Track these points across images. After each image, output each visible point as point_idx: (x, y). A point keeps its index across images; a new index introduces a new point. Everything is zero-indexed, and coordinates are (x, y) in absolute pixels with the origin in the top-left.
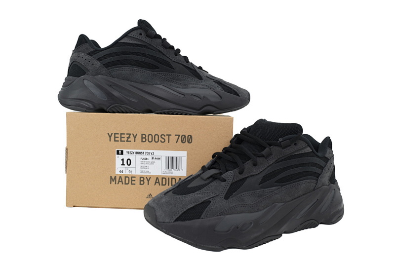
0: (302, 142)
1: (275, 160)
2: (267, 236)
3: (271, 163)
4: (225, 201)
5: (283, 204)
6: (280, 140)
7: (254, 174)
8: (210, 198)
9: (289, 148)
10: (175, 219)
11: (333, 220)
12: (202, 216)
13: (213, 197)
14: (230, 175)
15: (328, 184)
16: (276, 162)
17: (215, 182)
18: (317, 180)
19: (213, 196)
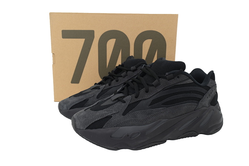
0: (184, 75)
1: (162, 88)
2: (152, 142)
3: (159, 90)
4: (123, 116)
5: (167, 120)
6: (167, 74)
7: (146, 98)
8: (112, 114)
9: (173, 80)
10: (86, 127)
11: (211, 132)
12: (104, 126)
13: (115, 114)
14: (129, 99)
15: (207, 106)
16: (163, 90)
17: (118, 102)
18: (198, 103)
19: (115, 112)
